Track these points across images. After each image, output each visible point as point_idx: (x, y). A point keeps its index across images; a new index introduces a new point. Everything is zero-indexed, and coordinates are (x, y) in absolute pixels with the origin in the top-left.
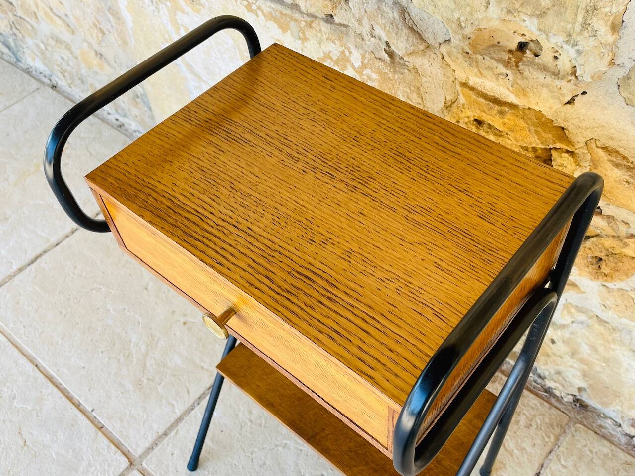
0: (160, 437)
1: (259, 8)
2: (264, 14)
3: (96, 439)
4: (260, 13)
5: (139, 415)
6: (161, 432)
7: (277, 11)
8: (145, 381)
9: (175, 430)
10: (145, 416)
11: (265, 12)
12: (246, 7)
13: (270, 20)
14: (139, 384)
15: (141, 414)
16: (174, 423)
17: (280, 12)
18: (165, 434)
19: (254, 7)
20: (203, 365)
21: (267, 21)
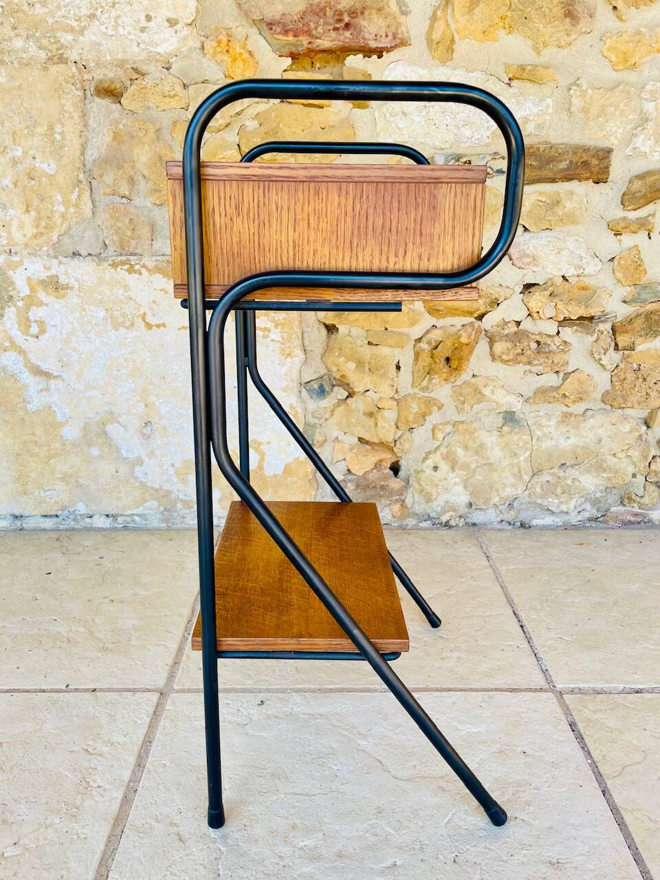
0: (173, 666)
1: (144, 266)
2: (149, 270)
3: (97, 698)
4: (143, 271)
5: (131, 665)
6: (170, 662)
7: (163, 262)
8: (111, 646)
9: (184, 656)
10: (139, 663)
11: (150, 267)
12: (127, 270)
13: (154, 273)
14: (105, 649)
15: (132, 663)
16: (177, 653)
17: (168, 261)
18: (176, 663)
19: (137, 267)
20: (163, 614)
21: (150, 275)
